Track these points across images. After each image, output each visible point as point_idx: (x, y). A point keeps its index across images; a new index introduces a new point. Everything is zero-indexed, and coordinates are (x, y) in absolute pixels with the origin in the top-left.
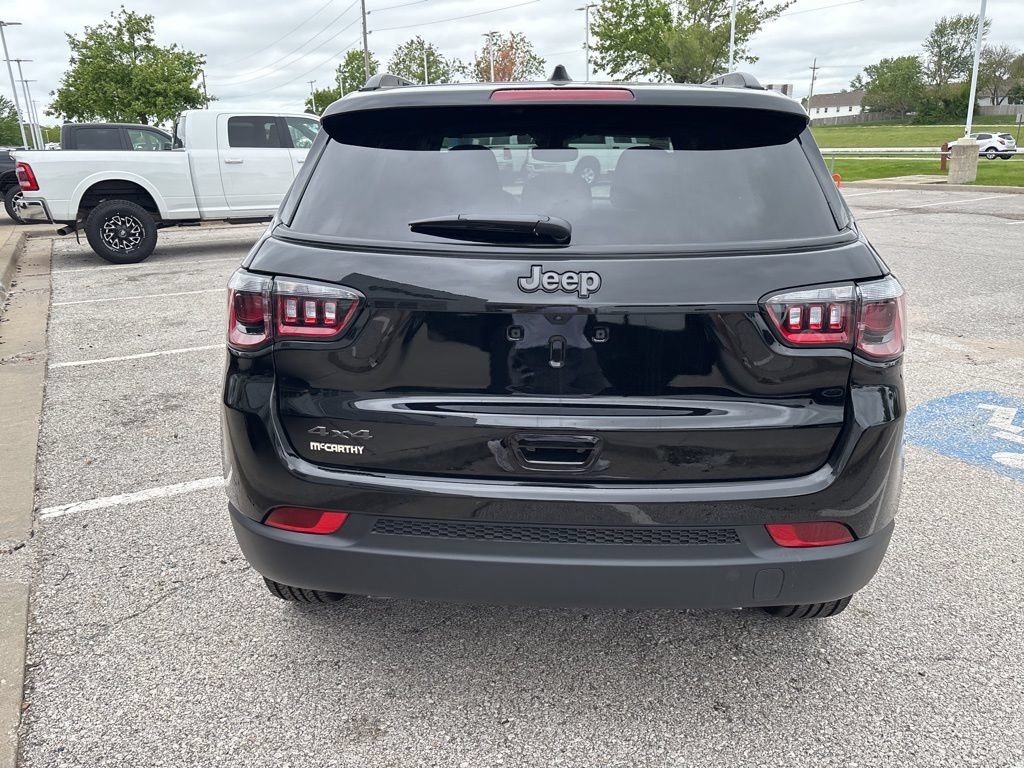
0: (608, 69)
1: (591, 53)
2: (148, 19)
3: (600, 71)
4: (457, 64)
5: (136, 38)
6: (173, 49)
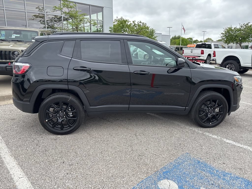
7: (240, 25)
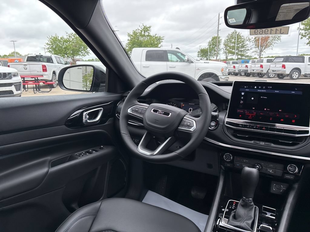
0: (307, 37)
1: (301, 31)
2: (150, 27)
3: (304, 38)
4: (248, 38)
5: (146, 33)
6: (155, 35)
7: (67, 34)
